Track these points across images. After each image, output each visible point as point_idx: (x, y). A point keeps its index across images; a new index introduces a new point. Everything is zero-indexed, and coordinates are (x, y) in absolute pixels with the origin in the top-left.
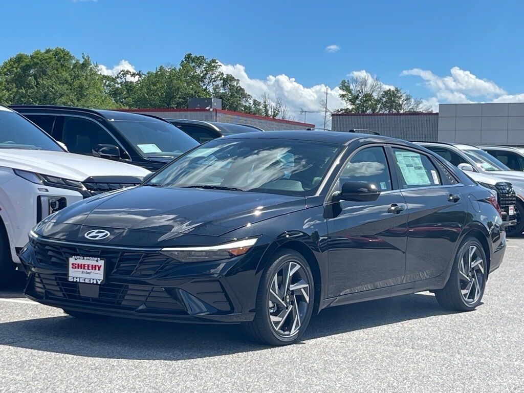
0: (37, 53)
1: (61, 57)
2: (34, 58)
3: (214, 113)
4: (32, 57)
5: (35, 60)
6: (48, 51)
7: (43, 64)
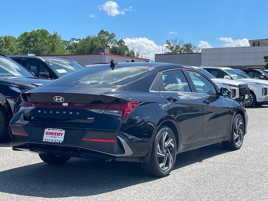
0: (34, 31)
1: (44, 33)
2: (32, 33)
3: (104, 55)
4: (31, 33)
5: (33, 34)
6: (38, 31)
7: (36, 36)
